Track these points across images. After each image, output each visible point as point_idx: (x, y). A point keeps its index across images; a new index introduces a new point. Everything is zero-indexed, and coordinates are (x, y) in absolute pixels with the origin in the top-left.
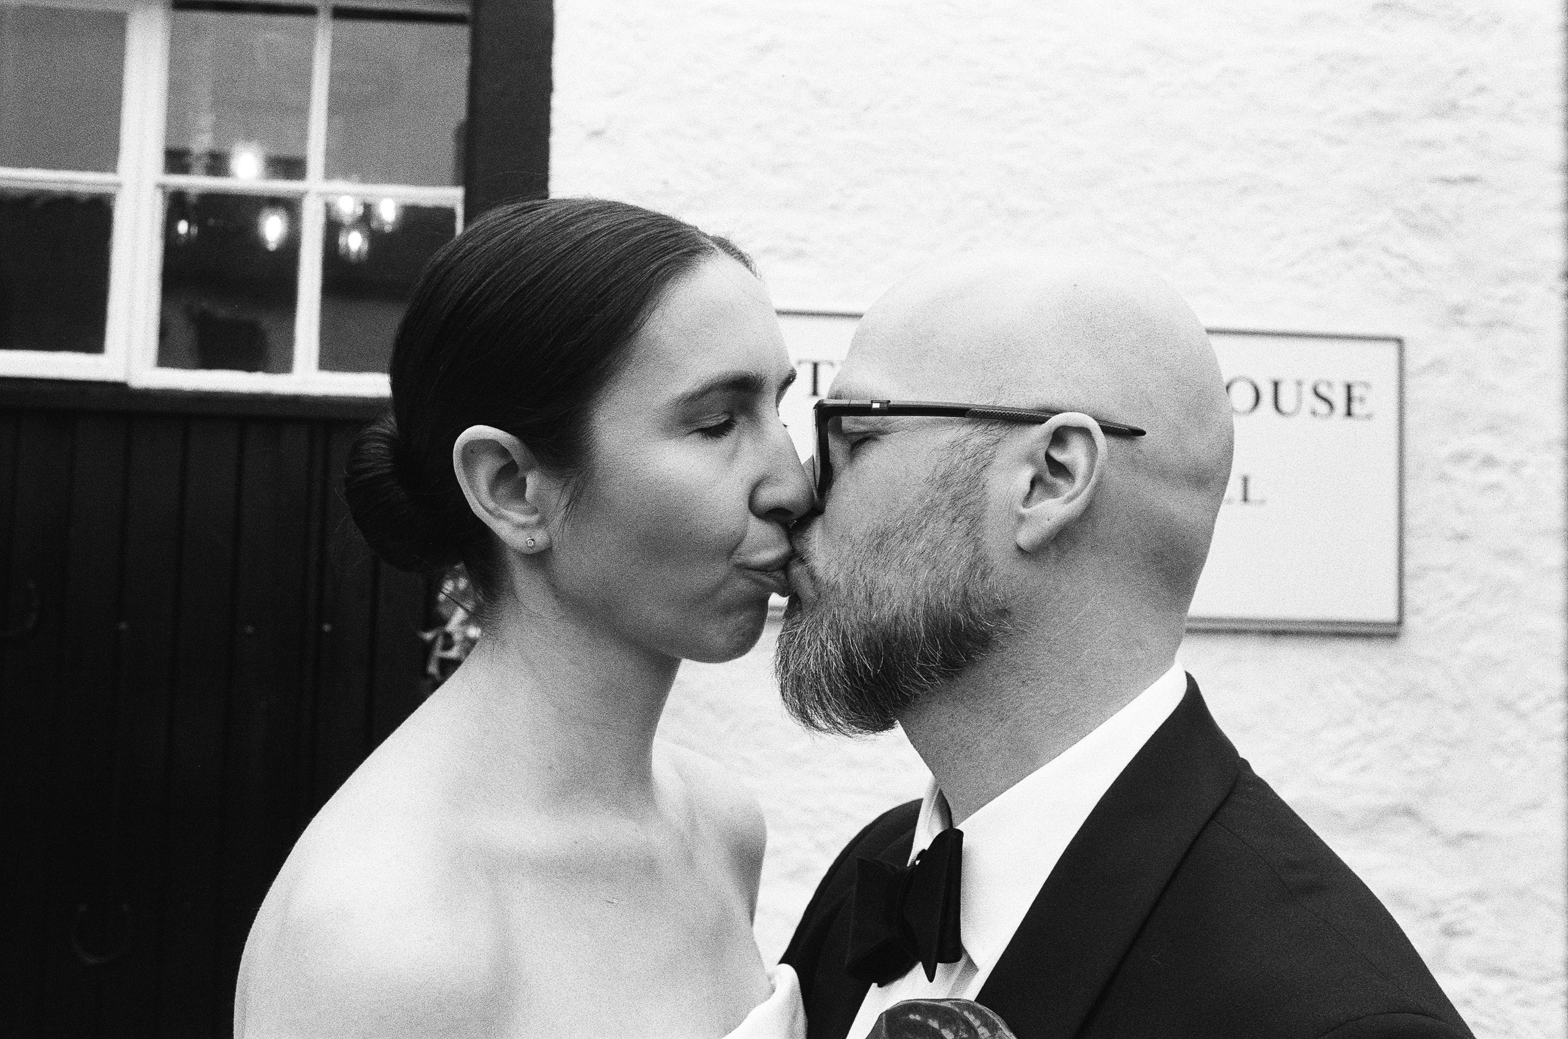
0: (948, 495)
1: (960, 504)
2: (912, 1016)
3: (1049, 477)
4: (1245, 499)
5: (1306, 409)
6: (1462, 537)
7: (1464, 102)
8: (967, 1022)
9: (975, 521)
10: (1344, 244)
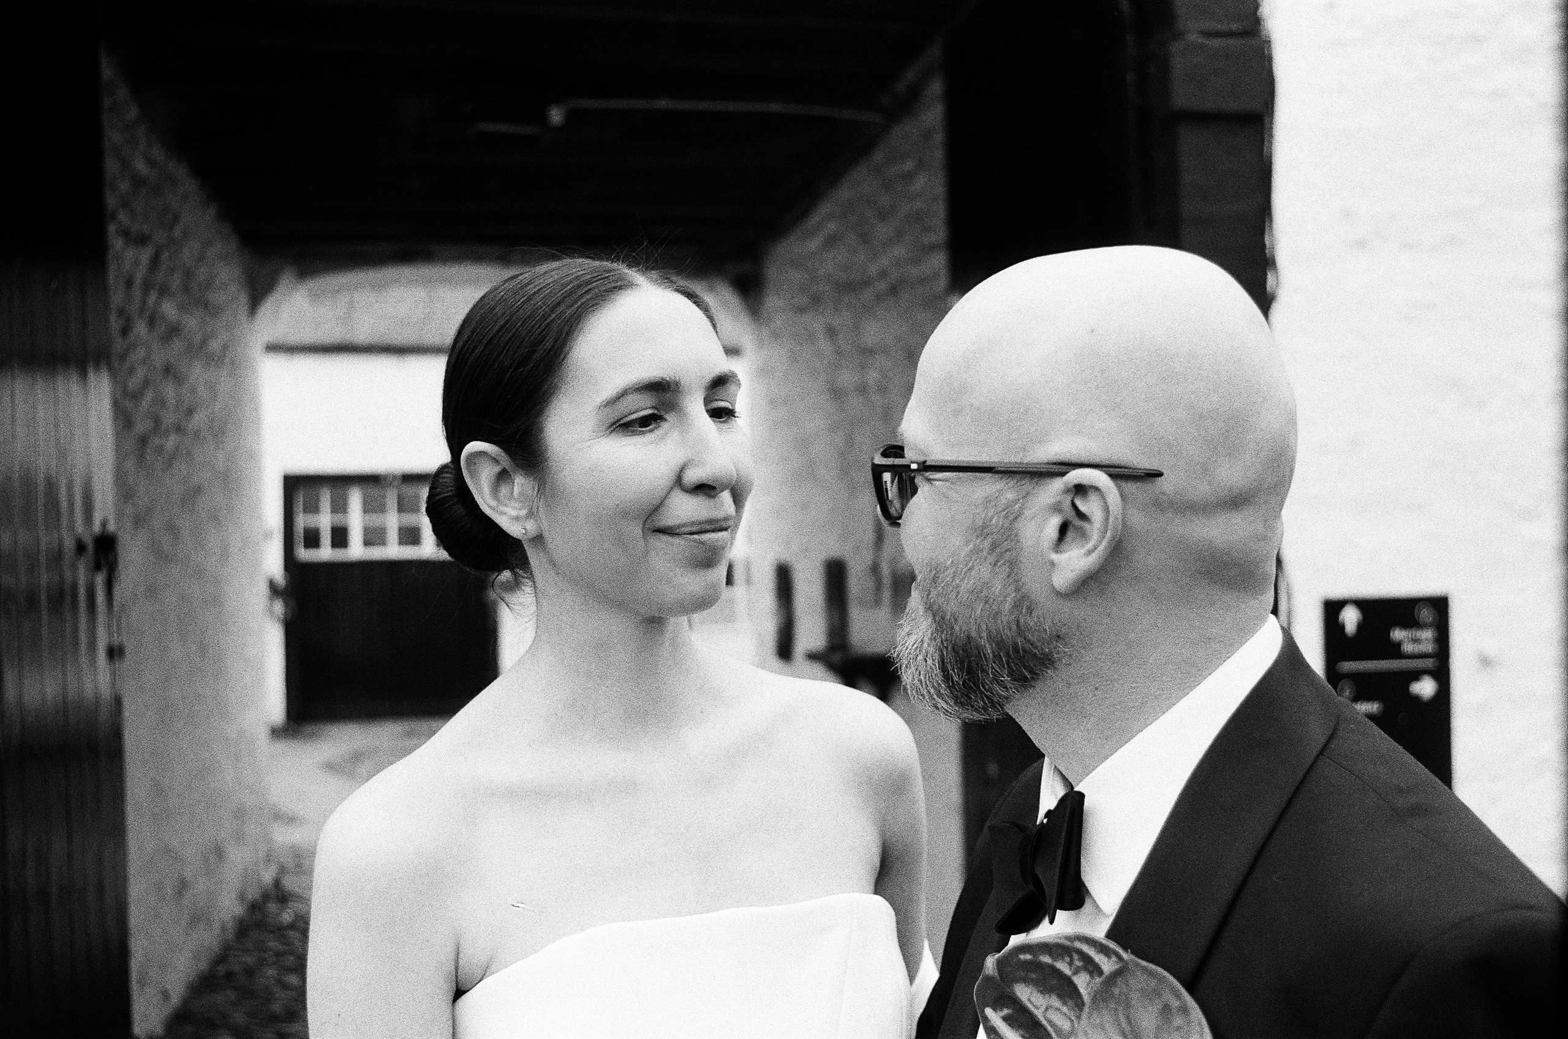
0: (987, 544)
1: (998, 550)
2: (1022, 957)
3: (1077, 522)
8: (1080, 953)
9: (1013, 564)
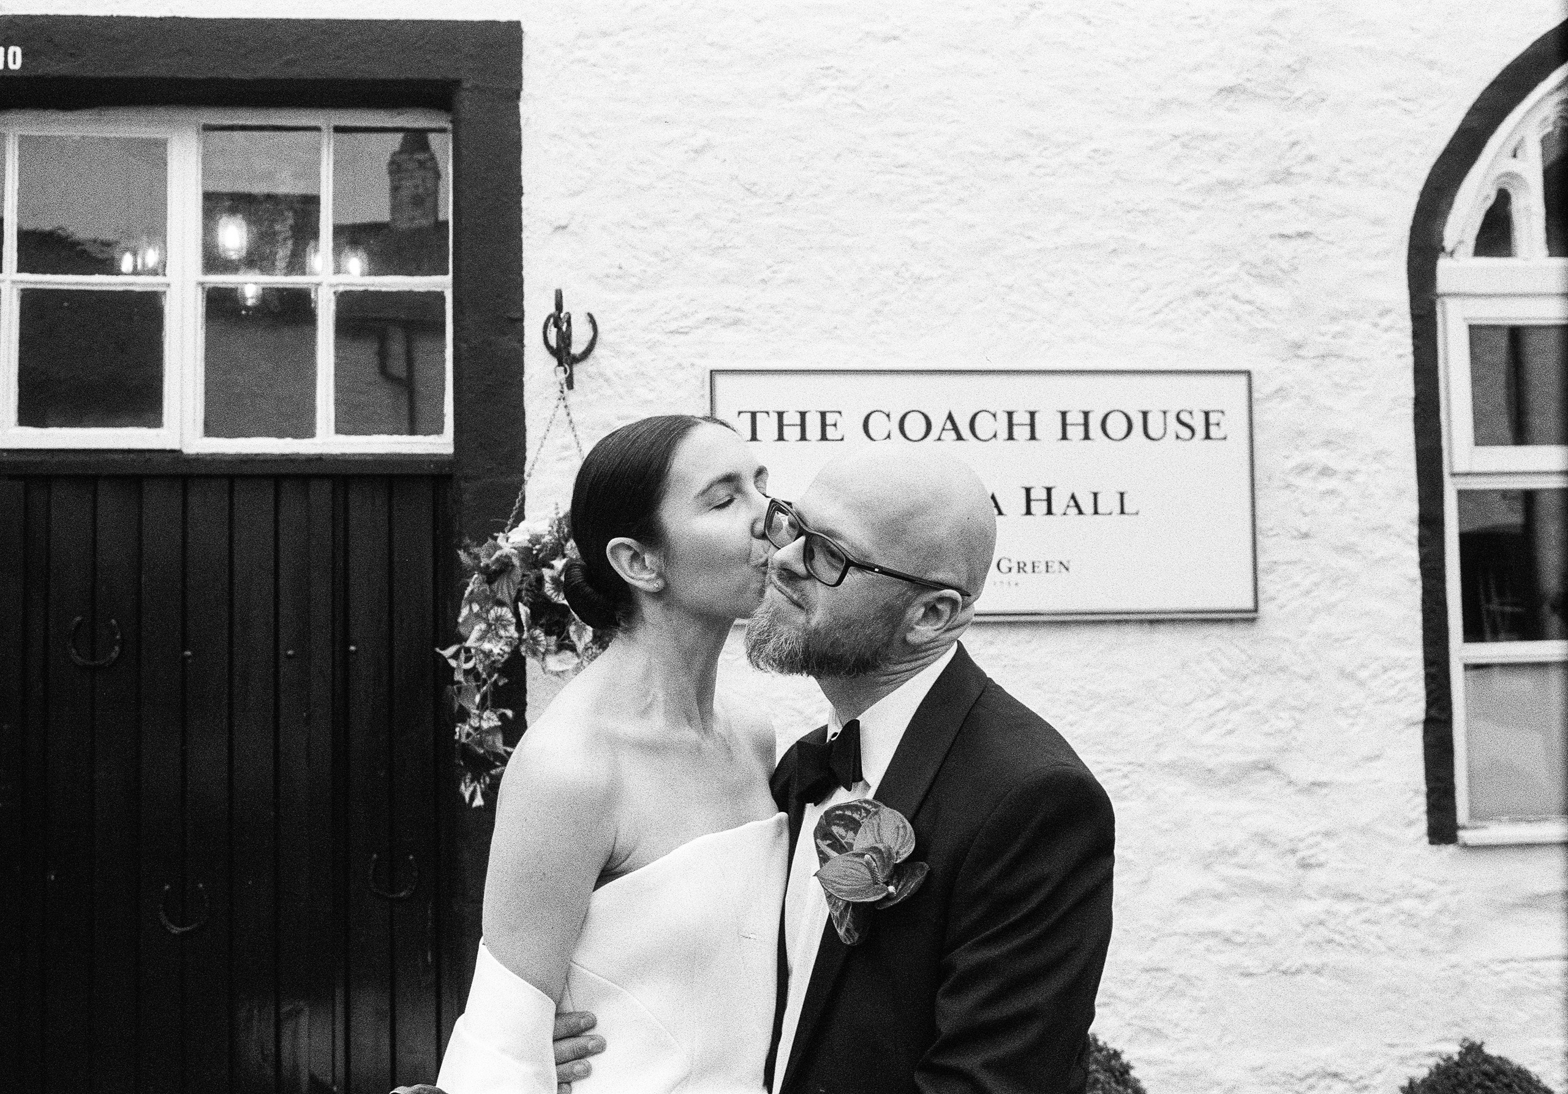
4: (1122, 512)
5: (1170, 434)
6: (1306, 536)
7: (1296, 170)
10: (1199, 293)
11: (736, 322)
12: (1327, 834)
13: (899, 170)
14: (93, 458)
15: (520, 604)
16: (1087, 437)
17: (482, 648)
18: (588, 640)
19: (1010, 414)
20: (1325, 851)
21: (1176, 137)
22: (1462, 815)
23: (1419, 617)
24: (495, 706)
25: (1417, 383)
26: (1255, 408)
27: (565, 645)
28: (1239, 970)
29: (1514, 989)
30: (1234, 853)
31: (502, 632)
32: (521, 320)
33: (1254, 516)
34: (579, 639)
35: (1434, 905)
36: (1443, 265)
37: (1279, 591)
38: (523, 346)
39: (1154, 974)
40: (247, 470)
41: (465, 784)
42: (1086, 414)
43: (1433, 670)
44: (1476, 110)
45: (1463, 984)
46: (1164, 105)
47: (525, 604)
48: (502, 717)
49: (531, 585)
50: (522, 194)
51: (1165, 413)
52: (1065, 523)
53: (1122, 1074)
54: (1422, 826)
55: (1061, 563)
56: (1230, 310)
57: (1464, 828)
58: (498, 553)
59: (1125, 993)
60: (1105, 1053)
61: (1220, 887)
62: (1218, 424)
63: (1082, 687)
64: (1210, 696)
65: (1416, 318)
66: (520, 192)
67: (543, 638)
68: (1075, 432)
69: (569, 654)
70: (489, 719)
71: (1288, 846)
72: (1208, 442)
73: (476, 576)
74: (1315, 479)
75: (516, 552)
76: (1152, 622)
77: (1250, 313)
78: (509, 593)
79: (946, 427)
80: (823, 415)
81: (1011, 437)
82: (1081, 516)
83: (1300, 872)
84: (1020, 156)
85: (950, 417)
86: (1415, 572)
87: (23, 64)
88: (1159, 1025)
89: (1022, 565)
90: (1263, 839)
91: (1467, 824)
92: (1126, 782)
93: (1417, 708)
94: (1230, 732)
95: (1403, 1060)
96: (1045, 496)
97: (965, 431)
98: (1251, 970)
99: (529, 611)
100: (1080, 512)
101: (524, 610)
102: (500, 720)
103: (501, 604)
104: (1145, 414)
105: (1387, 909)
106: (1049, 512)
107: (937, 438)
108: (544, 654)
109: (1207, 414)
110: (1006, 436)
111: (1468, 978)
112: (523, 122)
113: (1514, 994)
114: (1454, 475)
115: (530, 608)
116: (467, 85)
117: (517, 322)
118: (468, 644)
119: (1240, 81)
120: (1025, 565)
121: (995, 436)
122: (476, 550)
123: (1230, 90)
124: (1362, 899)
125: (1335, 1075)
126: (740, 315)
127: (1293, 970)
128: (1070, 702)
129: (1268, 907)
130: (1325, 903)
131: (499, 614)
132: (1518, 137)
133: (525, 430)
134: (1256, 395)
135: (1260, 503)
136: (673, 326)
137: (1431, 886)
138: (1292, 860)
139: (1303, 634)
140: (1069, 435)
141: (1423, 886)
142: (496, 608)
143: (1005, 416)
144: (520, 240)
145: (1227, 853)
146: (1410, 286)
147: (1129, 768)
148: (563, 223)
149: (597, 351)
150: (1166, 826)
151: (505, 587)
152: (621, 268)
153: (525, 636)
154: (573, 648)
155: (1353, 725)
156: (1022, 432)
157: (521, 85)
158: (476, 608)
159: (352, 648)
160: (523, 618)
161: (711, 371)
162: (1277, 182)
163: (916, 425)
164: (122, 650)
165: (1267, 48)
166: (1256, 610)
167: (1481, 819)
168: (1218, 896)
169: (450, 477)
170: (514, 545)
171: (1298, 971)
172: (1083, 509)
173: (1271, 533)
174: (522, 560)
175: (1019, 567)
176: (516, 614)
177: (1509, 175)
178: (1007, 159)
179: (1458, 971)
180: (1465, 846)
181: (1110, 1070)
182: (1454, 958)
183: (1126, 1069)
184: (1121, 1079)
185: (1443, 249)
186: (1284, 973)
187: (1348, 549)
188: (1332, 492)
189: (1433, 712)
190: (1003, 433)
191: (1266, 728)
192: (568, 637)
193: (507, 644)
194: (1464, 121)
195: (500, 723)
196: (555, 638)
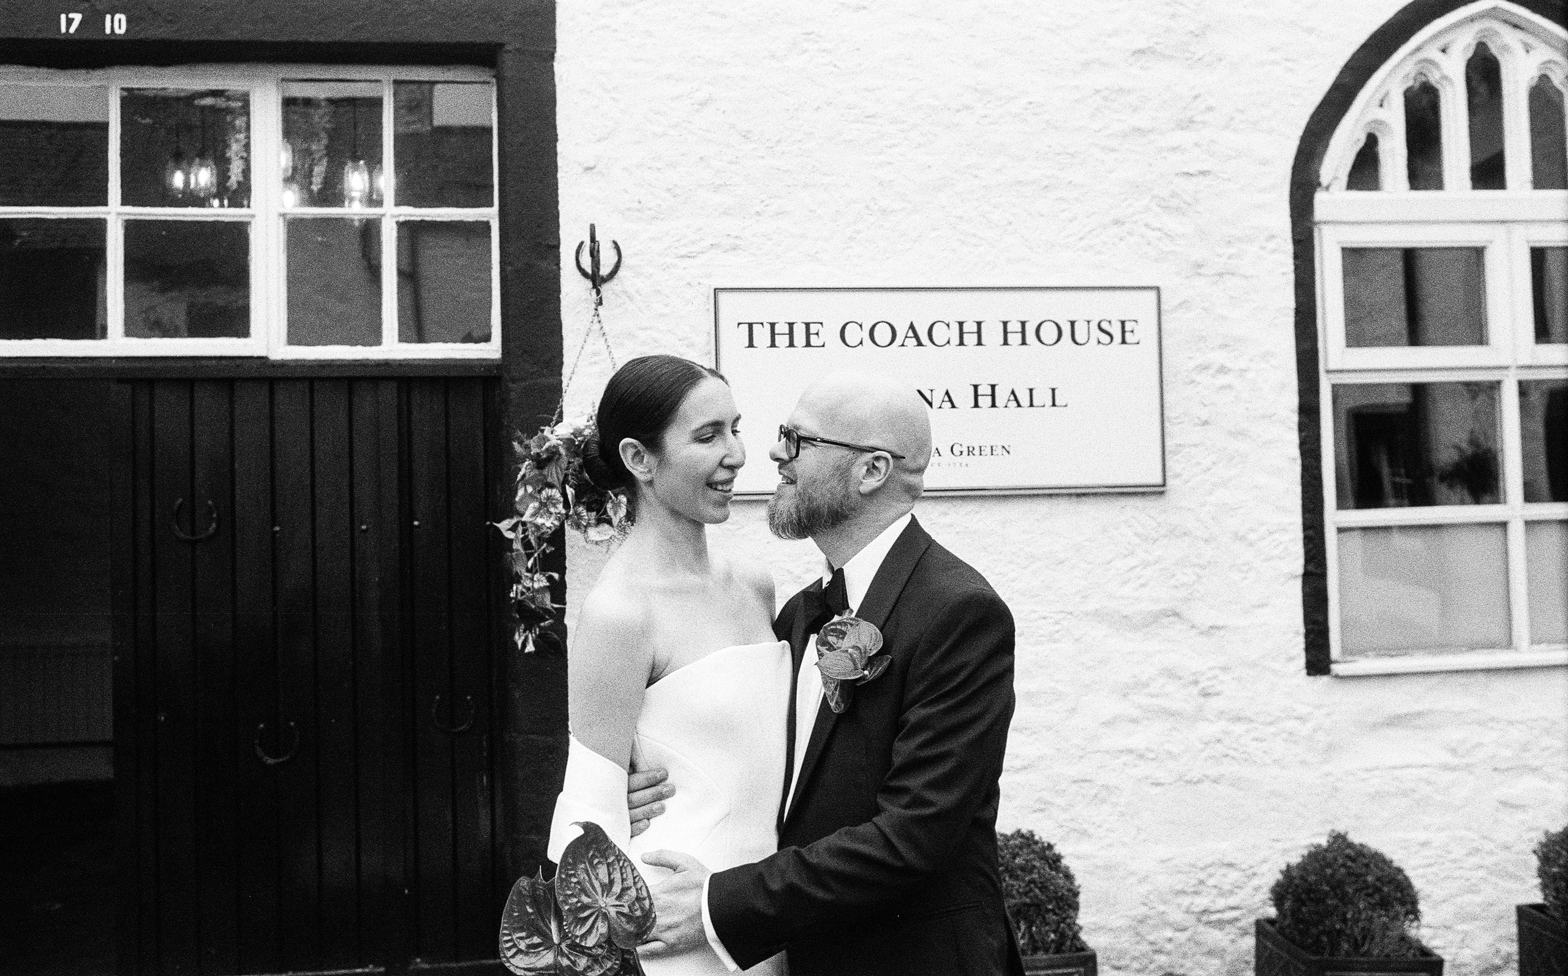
4: (1054, 405)
5: (1093, 340)
6: (1205, 423)
7: (1198, 118)
10: (1116, 222)
11: (735, 248)
12: (1225, 669)
13: (869, 120)
14: (190, 364)
15: (567, 487)
16: (1024, 343)
17: (535, 522)
18: (622, 516)
19: (961, 324)
20: (1222, 682)
21: (1098, 91)
22: (1335, 652)
23: (1298, 489)
24: (543, 570)
25: (1297, 296)
26: (1163, 318)
27: (603, 519)
28: (1150, 781)
29: (1377, 793)
30: (1146, 685)
31: (552, 510)
32: (557, 247)
33: (1162, 406)
34: (615, 514)
35: (1310, 725)
36: (1320, 197)
37: (1184, 469)
38: (559, 269)
39: (1082, 784)
40: (325, 373)
41: (519, 633)
42: (1023, 324)
43: (1311, 532)
44: (1348, 68)
45: (1336, 789)
46: (1086, 65)
47: (571, 487)
48: (550, 579)
49: (575, 470)
50: (556, 140)
51: (1088, 322)
52: (1006, 414)
53: (1055, 862)
54: (1301, 660)
55: (1003, 447)
56: (1142, 236)
57: (1336, 662)
58: (547, 445)
59: (1058, 801)
60: (1040, 845)
61: (1136, 713)
62: (1132, 331)
63: (1021, 550)
64: (1126, 556)
65: (1296, 242)
66: (555, 139)
67: (585, 514)
68: (1015, 339)
69: (607, 526)
70: (539, 580)
71: (1192, 678)
72: (1124, 346)
73: (527, 463)
74: (1213, 376)
75: (562, 443)
76: (1078, 495)
77: (1159, 239)
78: (558, 478)
79: (908, 336)
80: (807, 325)
81: (961, 343)
82: (1019, 408)
83: (1202, 700)
84: (968, 108)
85: (912, 327)
86: (1296, 452)
87: (127, 31)
88: (1085, 826)
89: (971, 449)
90: (1171, 674)
91: (1340, 659)
92: (1057, 627)
93: (1297, 563)
94: (1143, 585)
95: (1285, 851)
96: (989, 392)
97: (924, 338)
98: (1162, 781)
99: (574, 492)
100: (1019, 405)
101: (570, 491)
102: (548, 581)
103: (551, 486)
104: (1073, 323)
105: (1272, 729)
106: (994, 405)
107: (901, 344)
108: (586, 527)
109: (1123, 323)
110: (958, 342)
111: (1339, 785)
112: (557, 79)
113: (1377, 796)
114: (1328, 372)
115: (574, 489)
116: (509, 48)
117: (554, 248)
118: (524, 519)
119: (1151, 44)
120: (974, 449)
121: (948, 342)
122: (527, 442)
123: (1141, 52)
124: (1251, 721)
125: (1230, 865)
126: (738, 242)
127: (1195, 780)
128: (1011, 562)
129: (1175, 728)
130: (1223, 724)
131: (549, 494)
132: (1383, 91)
133: (562, 339)
134: (1164, 307)
135: (1166, 396)
136: (683, 251)
137: (1309, 709)
138: (1195, 690)
139: (1204, 504)
140: (1010, 341)
141: (1302, 710)
142: (547, 489)
143: (957, 325)
144: (556, 179)
145: (1141, 685)
146: (1292, 216)
147: (1061, 616)
148: (591, 164)
149: (621, 273)
150: (1091, 663)
151: (554, 473)
152: (640, 202)
153: (571, 512)
154: (609, 522)
155: (1245, 579)
156: (970, 339)
157: (555, 48)
158: (530, 489)
159: (416, 523)
160: (570, 497)
161: (715, 289)
162: (1182, 129)
163: (883, 334)
164: (218, 527)
165: (1173, 16)
166: (1164, 485)
167: (1351, 654)
168: (1135, 721)
169: (498, 379)
170: (559, 437)
171: (1199, 781)
172: (1022, 403)
173: (1176, 421)
174: (568, 449)
175: (969, 451)
176: (564, 494)
177: (1376, 122)
178: (958, 111)
179: (1331, 779)
180: (1337, 676)
181: (1044, 858)
182: (1326, 768)
183: (1058, 858)
184: (1053, 866)
185: (1319, 184)
186: (1189, 782)
187: (1239, 434)
188: (1229, 387)
189: (1310, 568)
190: (955, 340)
191: (1173, 582)
192: (605, 512)
193: (556, 519)
194: (1338, 78)
195: (548, 584)
196: (595, 513)
